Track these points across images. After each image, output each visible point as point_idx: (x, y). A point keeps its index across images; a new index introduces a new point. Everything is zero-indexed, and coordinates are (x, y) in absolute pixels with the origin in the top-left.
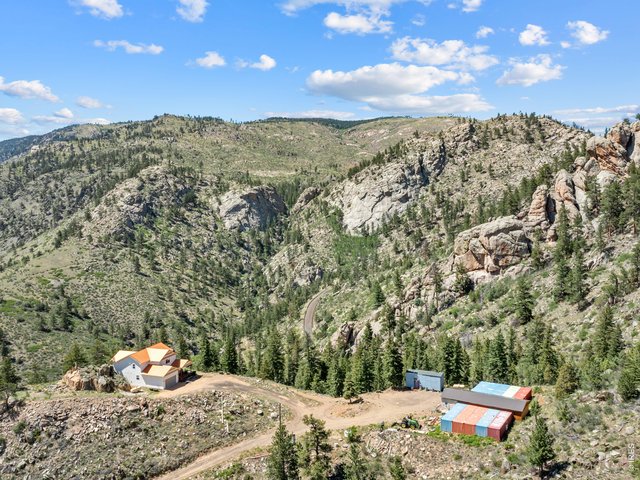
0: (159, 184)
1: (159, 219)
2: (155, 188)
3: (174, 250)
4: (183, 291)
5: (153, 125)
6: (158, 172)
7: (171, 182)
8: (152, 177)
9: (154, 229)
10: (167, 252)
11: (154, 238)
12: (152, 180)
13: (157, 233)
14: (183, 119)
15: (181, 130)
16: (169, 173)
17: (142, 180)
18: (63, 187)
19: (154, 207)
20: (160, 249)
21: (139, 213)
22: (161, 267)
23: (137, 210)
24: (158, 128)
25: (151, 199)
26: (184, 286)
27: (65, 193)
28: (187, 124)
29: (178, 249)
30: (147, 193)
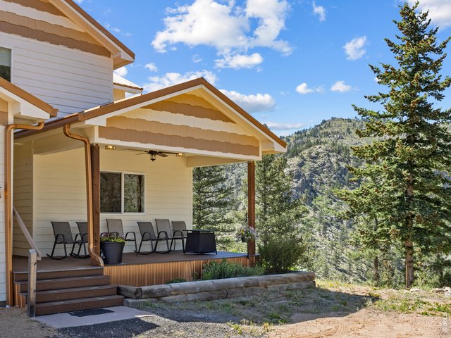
0: (320, 161)
1: (320, 196)
2: (316, 165)
3: (333, 228)
4: (341, 270)
5: (321, 129)
6: (320, 150)
7: (333, 160)
8: (313, 155)
9: (311, 205)
10: (325, 229)
11: (312, 213)
12: (313, 158)
13: (315, 209)
14: (350, 121)
15: (348, 130)
16: (333, 151)
17: (303, 158)
18: (233, 177)
19: (314, 185)
20: (318, 225)
21: (297, 189)
22: (318, 244)
23: (296, 185)
24: (325, 130)
25: (311, 176)
26: (344, 266)
27: (234, 182)
28: (354, 125)
29: (338, 227)
30: (307, 170)
